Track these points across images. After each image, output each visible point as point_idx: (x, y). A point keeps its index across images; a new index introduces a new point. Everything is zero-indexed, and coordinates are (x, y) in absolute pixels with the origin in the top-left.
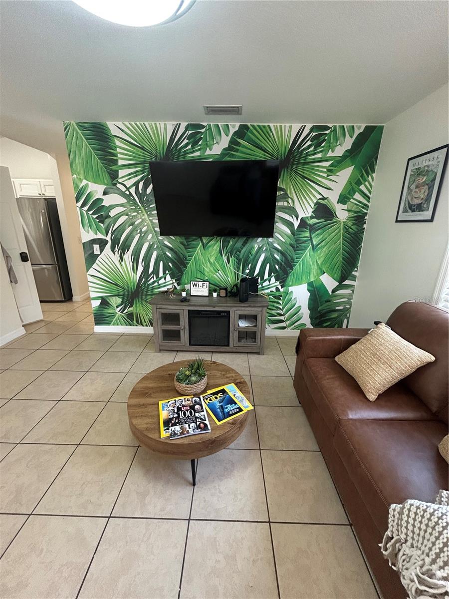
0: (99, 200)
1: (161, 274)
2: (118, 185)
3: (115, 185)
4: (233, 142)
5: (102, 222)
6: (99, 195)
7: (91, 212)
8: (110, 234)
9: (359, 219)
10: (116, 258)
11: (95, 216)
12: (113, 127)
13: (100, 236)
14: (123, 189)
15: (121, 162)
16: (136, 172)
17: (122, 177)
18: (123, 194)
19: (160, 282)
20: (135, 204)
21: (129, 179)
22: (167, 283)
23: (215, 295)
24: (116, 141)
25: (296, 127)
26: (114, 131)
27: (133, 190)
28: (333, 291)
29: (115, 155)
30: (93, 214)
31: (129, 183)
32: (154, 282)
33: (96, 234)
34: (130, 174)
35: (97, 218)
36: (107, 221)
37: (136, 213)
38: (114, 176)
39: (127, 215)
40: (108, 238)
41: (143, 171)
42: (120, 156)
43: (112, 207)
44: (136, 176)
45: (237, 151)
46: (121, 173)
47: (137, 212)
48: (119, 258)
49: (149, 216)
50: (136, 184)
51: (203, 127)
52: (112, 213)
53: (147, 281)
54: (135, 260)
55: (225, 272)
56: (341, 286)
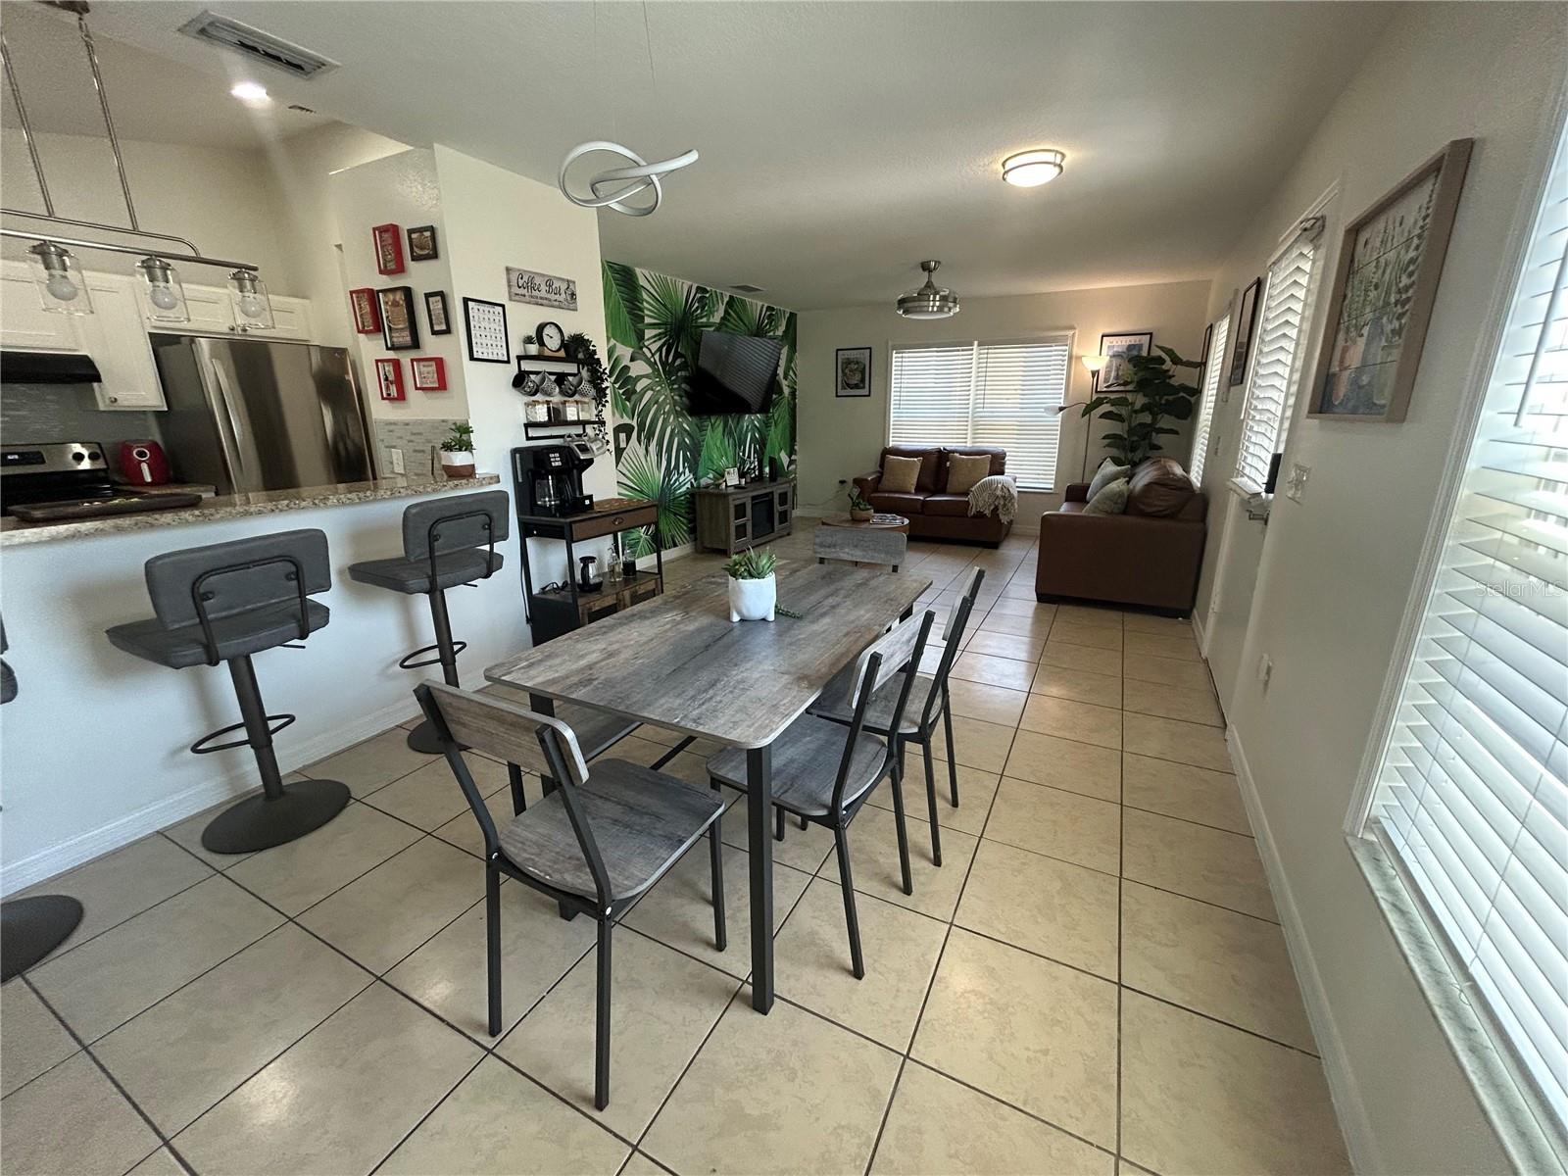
0: (626, 368)
1: (681, 470)
2: (645, 349)
3: (641, 348)
4: (726, 311)
5: (628, 399)
6: (626, 362)
7: (617, 386)
8: (636, 417)
9: (793, 394)
10: (641, 451)
11: (621, 391)
12: (642, 276)
13: (626, 420)
14: (649, 355)
15: (647, 320)
16: (660, 334)
17: (648, 340)
18: (648, 361)
19: (681, 479)
20: (659, 375)
21: (655, 342)
22: (685, 481)
23: (743, 481)
24: (644, 293)
25: (760, 304)
26: (642, 282)
27: (657, 357)
28: (788, 467)
29: (641, 310)
30: (619, 388)
31: (654, 347)
32: (675, 482)
33: (622, 417)
34: (655, 336)
35: (623, 394)
36: (634, 398)
37: (659, 388)
38: (641, 337)
39: (652, 390)
40: (634, 423)
41: (664, 334)
42: (646, 312)
43: (639, 378)
44: (660, 339)
45: (729, 321)
46: (649, 333)
47: (660, 385)
48: (644, 451)
49: (672, 390)
50: (660, 349)
51: (708, 292)
52: (639, 388)
53: (670, 480)
54: (659, 454)
55: (727, 458)
56: (791, 462)
